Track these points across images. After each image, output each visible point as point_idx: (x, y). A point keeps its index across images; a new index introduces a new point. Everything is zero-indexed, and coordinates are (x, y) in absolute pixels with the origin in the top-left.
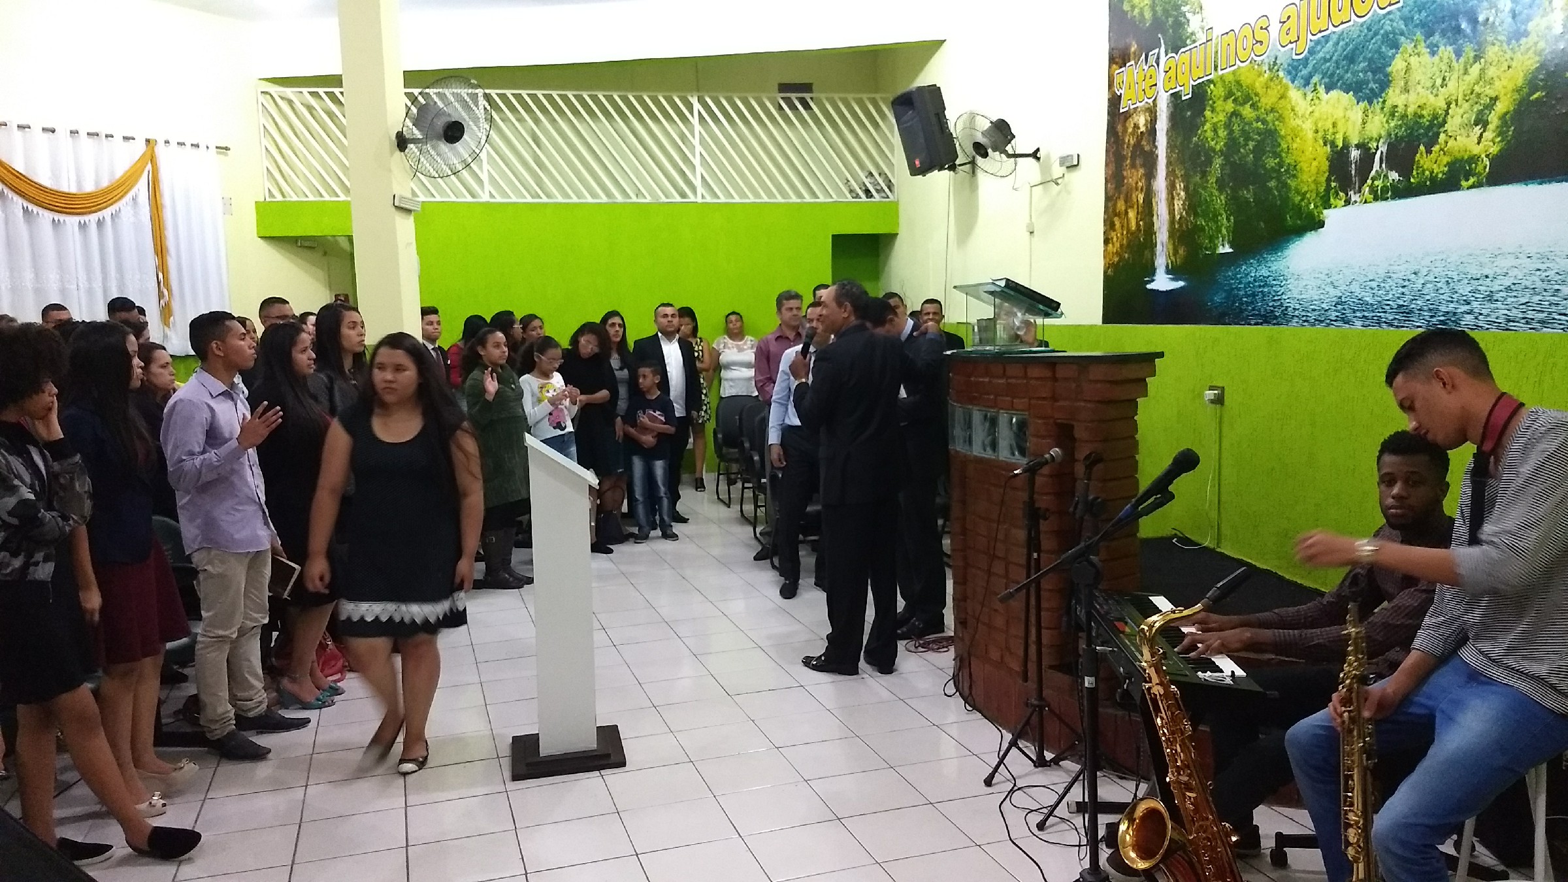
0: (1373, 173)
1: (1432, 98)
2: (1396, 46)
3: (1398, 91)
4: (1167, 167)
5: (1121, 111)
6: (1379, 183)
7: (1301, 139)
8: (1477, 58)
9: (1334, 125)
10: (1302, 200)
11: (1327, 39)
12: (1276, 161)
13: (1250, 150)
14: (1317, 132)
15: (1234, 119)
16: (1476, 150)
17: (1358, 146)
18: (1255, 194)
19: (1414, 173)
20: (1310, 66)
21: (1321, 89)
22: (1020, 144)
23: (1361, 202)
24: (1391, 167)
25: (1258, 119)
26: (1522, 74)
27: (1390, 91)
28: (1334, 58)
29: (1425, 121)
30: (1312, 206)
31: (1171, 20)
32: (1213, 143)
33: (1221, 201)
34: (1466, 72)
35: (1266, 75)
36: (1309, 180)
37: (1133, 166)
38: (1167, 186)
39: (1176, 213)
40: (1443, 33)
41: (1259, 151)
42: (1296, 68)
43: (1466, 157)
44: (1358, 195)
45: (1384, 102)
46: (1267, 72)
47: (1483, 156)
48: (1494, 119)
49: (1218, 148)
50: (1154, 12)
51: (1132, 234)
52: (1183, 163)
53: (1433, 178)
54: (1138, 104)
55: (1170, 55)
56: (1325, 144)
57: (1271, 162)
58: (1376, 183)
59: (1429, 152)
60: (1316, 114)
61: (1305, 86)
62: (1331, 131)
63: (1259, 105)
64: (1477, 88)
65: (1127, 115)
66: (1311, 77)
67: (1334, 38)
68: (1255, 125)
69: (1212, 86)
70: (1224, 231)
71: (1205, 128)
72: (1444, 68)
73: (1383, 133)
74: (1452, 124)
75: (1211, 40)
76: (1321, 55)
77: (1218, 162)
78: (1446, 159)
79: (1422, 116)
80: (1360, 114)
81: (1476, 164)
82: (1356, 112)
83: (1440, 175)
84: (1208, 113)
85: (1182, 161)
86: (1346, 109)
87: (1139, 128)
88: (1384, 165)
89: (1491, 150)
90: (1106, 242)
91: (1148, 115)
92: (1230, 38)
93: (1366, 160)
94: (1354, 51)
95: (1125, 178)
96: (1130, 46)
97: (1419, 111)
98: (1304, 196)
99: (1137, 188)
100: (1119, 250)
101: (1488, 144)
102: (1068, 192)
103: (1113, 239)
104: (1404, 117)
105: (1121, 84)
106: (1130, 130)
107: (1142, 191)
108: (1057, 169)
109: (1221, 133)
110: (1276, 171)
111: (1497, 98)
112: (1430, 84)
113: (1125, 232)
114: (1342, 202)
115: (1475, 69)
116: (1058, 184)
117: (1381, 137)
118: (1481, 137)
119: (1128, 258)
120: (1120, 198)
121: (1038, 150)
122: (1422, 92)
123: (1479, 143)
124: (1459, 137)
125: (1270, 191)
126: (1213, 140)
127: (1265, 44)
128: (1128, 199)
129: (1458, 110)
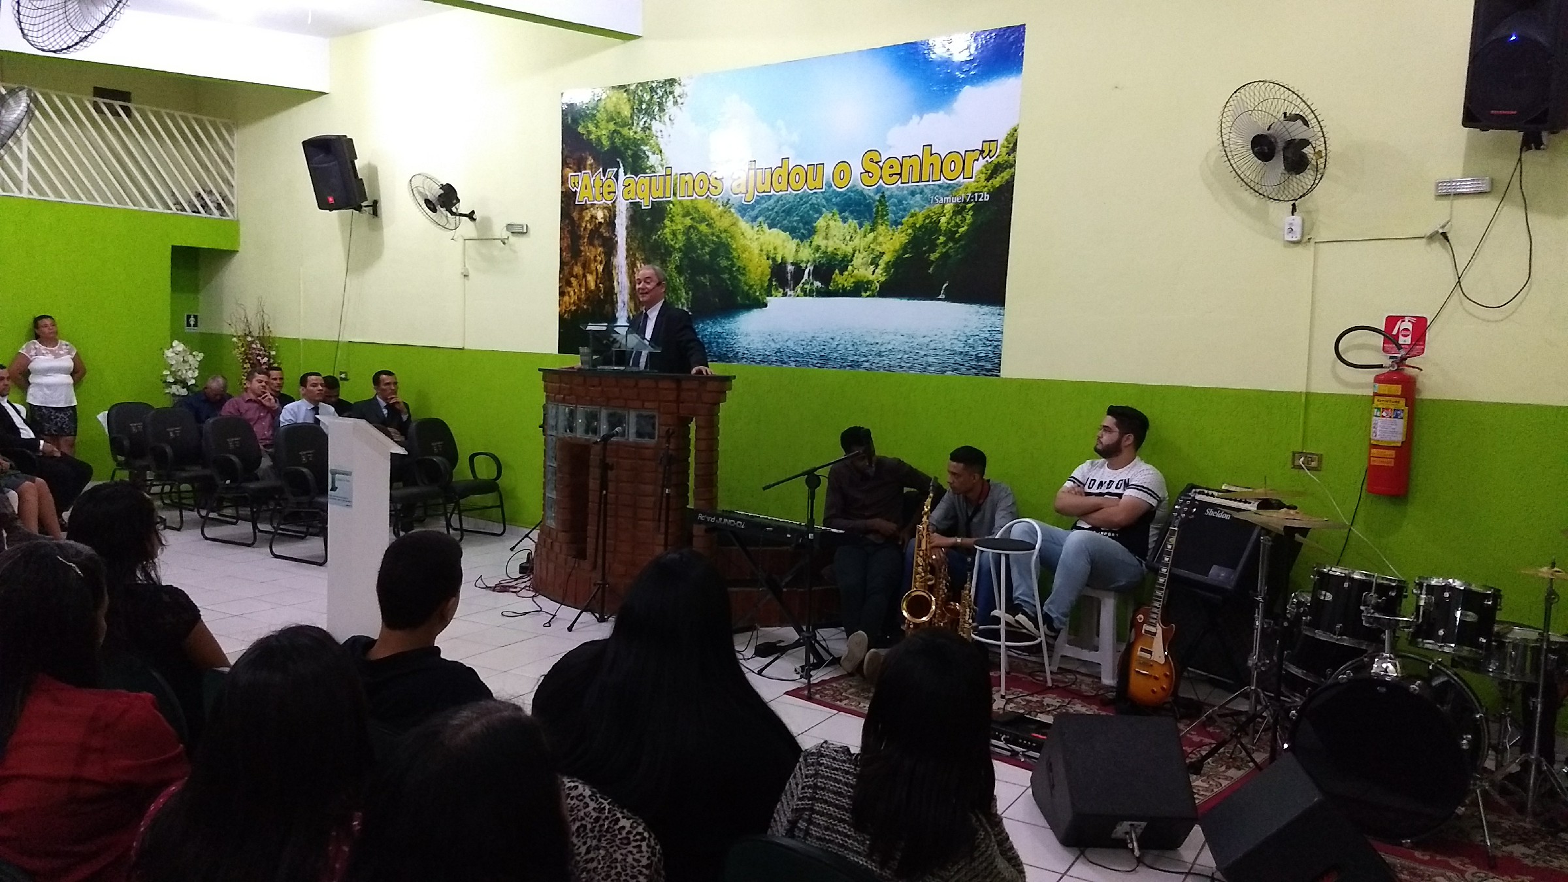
0: (803, 281)
1: (843, 246)
2: (821, 214)
3: (821, 238)
4: (628, 250)
5: (577, 203)
6: (808, 287)
7: (749, 253)
8: (872, 230)
9: (775, 249)
10: (750, 289)
11: (769, 197)
12: (729, 262)
13: (706, 252)
14: (761, 250)
15: (692, 230)
16: (872, 278)
17: (792, 264)
18: (710, 280)
19: (831, 284)
20: (756, 211)
21: (765, 227)
22: (463, 207)
23: (794, 296)
24: (816, 279)
25: (713, 234)
26: (898, 244)
27: (816, 237)
28: (775, 210)
29: (839, 258)
30: (758, 294)
31: (630, 152)
32: (672, 243)
33: (680, 281)
34: (865, 236)
35: (720, 209)
36: (756, 278)
37: (591, 243)
38: (627, 264)
40: (851, 212)
41: (714, 254)
42: (743, 209)
43: (865, 280)
44: (792, 291)
45: (811, 242)
46: (721, 207)
47: (876, 281)
48: (882, 264)
49: (677, 246)
50: (613, 143)
51: (591, 291)
52: (644, 250)
53: (844, 289)
54: (595, 202)
55: (628, 176)
56: (768, 259)
57: (724, 263)
58: (806, 286)
59: (841, 273)
60: (762, 240)
61: (752, 221)
62: (772, 252)
63: (715, 226)
64: (871, 245)
65: (583, 207)
66: (757, 217)
67: (775, 198)
68: (710, 237)
69: (671, 205)
70: (683, 300)
71: (665, 231)
72: (851, 231)
73: (811, 259)
74: (858, 260)
75: (671, 175)
76: (765, 205)
77: (677, 256)
78: (852, 280)
79: (837, 255)
80: (794, 246)
81: (871, 285)
82: (792, 244)
84: (667, 222)
85: (642, 249)
86: (784, 241)
87: (596, 219)
88: (811, 277)
89: (880, 279)
90: (562, 294)
91: (606, 211)
92: (687, 178)
93: (799, 272)
94: (791, 208)
95: (582, 251)
96: (587, 158)
97: (835, 251)
98: (751, 287)
99: (595, 261)
100: (577, 302)
101: (877, 276)
102: (515, 252)
103: (569, 293)
104: (825, 253)
105: (576, 184)
106: (587, 218)
107: (601, 263)
108: (500, 231)
109: (680, 237)
110: (729, 269)
111: (884, 253)
112: (842, 238)
113: (583, 290)
114: (781, 294)
115: (871, 236)
116: (504, 243)
117: (809, 261)
118: (874, 272)
119: (588, 309)
120: (576, 264)
121: (473, 212)
122: (837, 241)
123: (873, 274)
124: (861, 269)
125: (723, 280)
126: (672, 240)
127: (719, 190)
128: (585, 266)
129: (860, 255)
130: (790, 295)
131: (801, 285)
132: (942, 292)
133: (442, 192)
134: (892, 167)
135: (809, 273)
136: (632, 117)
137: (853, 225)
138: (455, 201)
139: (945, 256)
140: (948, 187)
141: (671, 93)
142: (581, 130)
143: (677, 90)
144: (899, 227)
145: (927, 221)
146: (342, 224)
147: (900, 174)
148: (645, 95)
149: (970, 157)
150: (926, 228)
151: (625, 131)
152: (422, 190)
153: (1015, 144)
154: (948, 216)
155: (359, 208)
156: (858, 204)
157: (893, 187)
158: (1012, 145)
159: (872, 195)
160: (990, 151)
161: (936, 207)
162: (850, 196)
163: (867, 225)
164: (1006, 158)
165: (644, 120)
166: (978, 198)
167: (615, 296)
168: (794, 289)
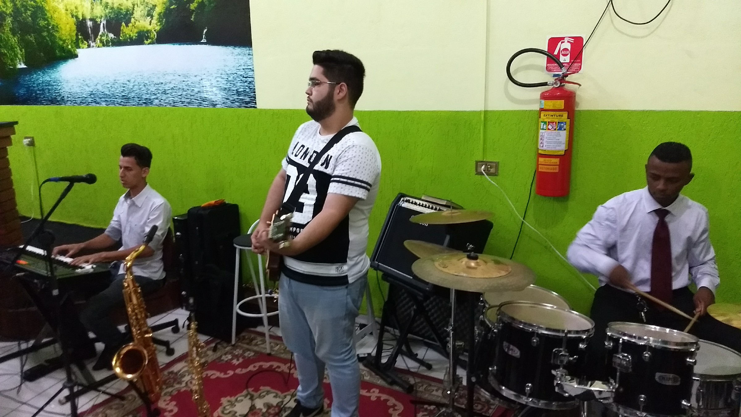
0: (100, 33)
6: (104, 38)
7: (59, 13)
9: (76, 8)
12: (45, 22)
13: (29, 15)
14: (67, 10)
16: (150, 28)
17: (91, 20)
18: (35, 38)
19: (121, 35)
23: (96, 46)
24: (110, 31)
29: (123, 12)
30: (70, 47)
32: (4, 9)
33: (15, 40)
36: (67, 34)
41: (34, 15)
43: (145, 30)
44: (94, 43)
47: (153, 30)
48: (156, 15)
49: (8, 12)
53: (131, 38)
56: (73, 16)
57: (42, 23)
59: (127, 26)
62: (75, 10)
70: (19, 56)
73: (103, 15)
77: (9, 20)
78: (136, 30)
79: (121, 9)
80: (89, 4)
81: (151, 34)
83: (134, 37)
88: (105, 30)
89: (156, 28)
93: (96, 27)
97: (120, 6)
98: (64, 41)
101: (154, 26)
104: (112, 8)
110: (46, 27)
111: (155, 5)
114: (86, 46)
117: (102, 17)
118: (151, 22)
123: (150, 24)
124: (141, 21)
125: (44, 37)
126: (4, 7)
129: (138, 8)
130: (93, 46)
131: (99, 37)
132: (204, 36)
135: (104, 27)
168: (95, 41)
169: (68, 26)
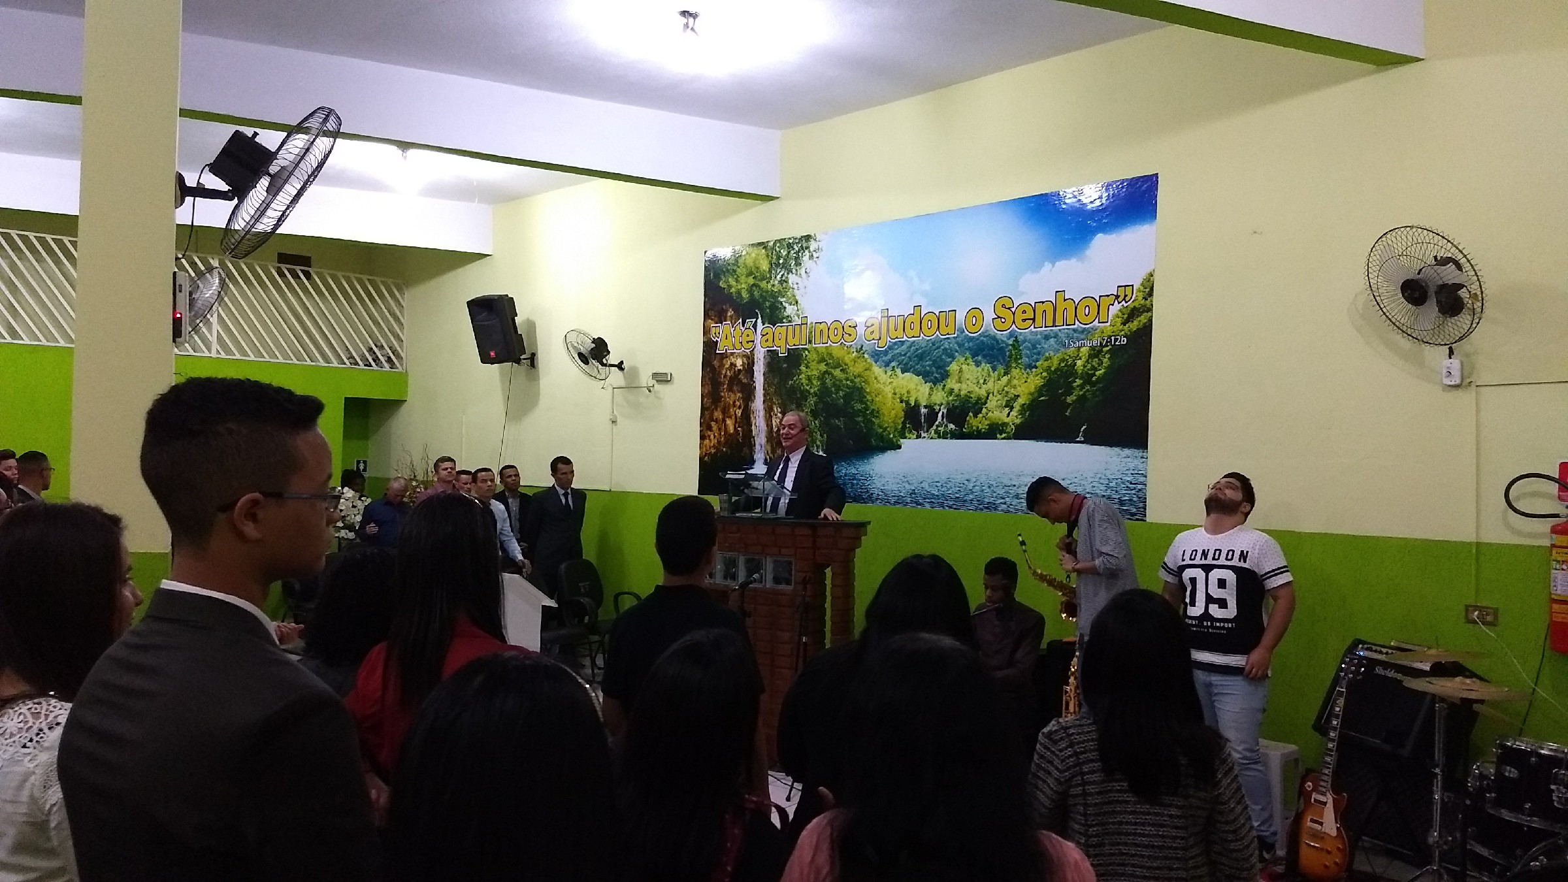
0: (937, 423)
1: (977, 389)
2: (954, 358)
3: (954, 381)
4: (765, 396)
5: (718, 352)
6: (941, 429)
7: (883, 396)
8: (1006, 374)
9: (908, 392)
10: (883, 431)
11: (903, 343)
12: (863, 406)
13: (840, 396)
14: (895, 394)
15: (826, 376)
16: (1007, 420)
17: (925, 407)
18: (845, 424)
19: (966, 426)
20: (889, 356)
21: (898, 371)
22: (613, 359)
23: (929, 438)
24: (950, 421)
25: (847, 379)
26: (1033, 387)
27: (949, 380)
28: (908, 354)
29: (973, 400)
30: (892, 436)
31: (768, 304)
32: (808, 388)
34: (999, 379)
35: (854, 355)
36: (890, 421)
37: (730, 389)
38: (765, 408)
39: (774, 427)
40: (984, 357)
41: (848, 397)
42: (877, 355)
43: (1000, 423)
44: (926, 434)
45: (945, 386)
46: (855, 353)
47: (1011, 424)
48: (1017, 406)
49: (812, 391)
50: (752, 295)
51: (730, 435)
52: (780, 395)
53: (979, 431)
54: (735, 351)
55: (766, 325)
56: (901, 402)
57: (858, 406)
58: (939, 429)
59: (975, 416)
60: (894, 384)
61: (885, 366)
62: (906, 395)
63: (849, 371)
64: (1005, 388)
65: (724, 356)
66: (890, 362)
67: (908, 344)
68: (845, 382)
69: (806, 352)
70: (818, 443)
71: (800, 377)
72: (985, 375)
73: (944, 402)
74: (992, 403)
75: (807, 324)
76: (897, 351)
77: (812, 400)
78: (987, 422)
79: (971, 397)
80: (927, 390)
81: (1007, 428)
82: (925, 388)
84: (803, 368)
85: (778, 393)
86: (917, 385)
87: (735, 366)
88: (945, 420)
89: (1015, 421)
90: (702, 437)
91: (745, 359)
92: (822, 326)
93: (932, 414)
94: (922, 354)
95: (722, 397)
96: (727, 311)
97: (968, 394)
98: (885, 429)
99: (734, 405)
100: (716, 445)
101: (1013, 418)
102: (659, 398)
103: (709, 436)
104: (958, 396)
105: (718, 335)
106: (727, 366)
107: (740, 408)
108: (645, 379)
109: (815, 382)
110: (863, 412)
111: (1018, 396)
112: (975, 381)
113: (723, 433)
114: (915, 436)
115: (1005, 379)
116: (650, 391)
117: (942, 404)
118: (1009, 414)
119: (727, 452)
120: (716, 410)
121: (622, 362)
122: (970, 384)
123: (1008, 416)
124: (995, 412)
125: (858, 423)
126: (807, 385)
127: (853, 336)
128: (725, 411)
129: (994, 398)
130: (924, 437)
131: (934, 427)
132: (1081, 434)
133: (593, 345)
134: (1024, 312)
135: (943, 416)
136: (770, 272)
137: (986, 368)
138: (605, 353)
139: (1082, 399)
140: (1083, 332)
141: (807, 248)
142: (722, 284)
143: (813, 245)
144: (1034, 370)
145: (1063, 365)
146: (502, 374)
147: (1034, 320)
148: (782, 251)
149: (1105, 302)
150: (1061, 371)
151: (763, 284)
152: (576, 345)
153: (1152, 289)
154: (1084, 359)
155: (518, 361)
156: (992, 348)
157: (1027, 332)
158: (1148, 290)
159: (1005, 339)
160: (1126, 296)
161: (1071, 351)
162: (982, 341)
163: (1001, 369)
164: (1143, 302)
165: (781, 273)
166: (1115, 343)
167: (752, 439)
168: (927, 432)
169: (893, 412)
